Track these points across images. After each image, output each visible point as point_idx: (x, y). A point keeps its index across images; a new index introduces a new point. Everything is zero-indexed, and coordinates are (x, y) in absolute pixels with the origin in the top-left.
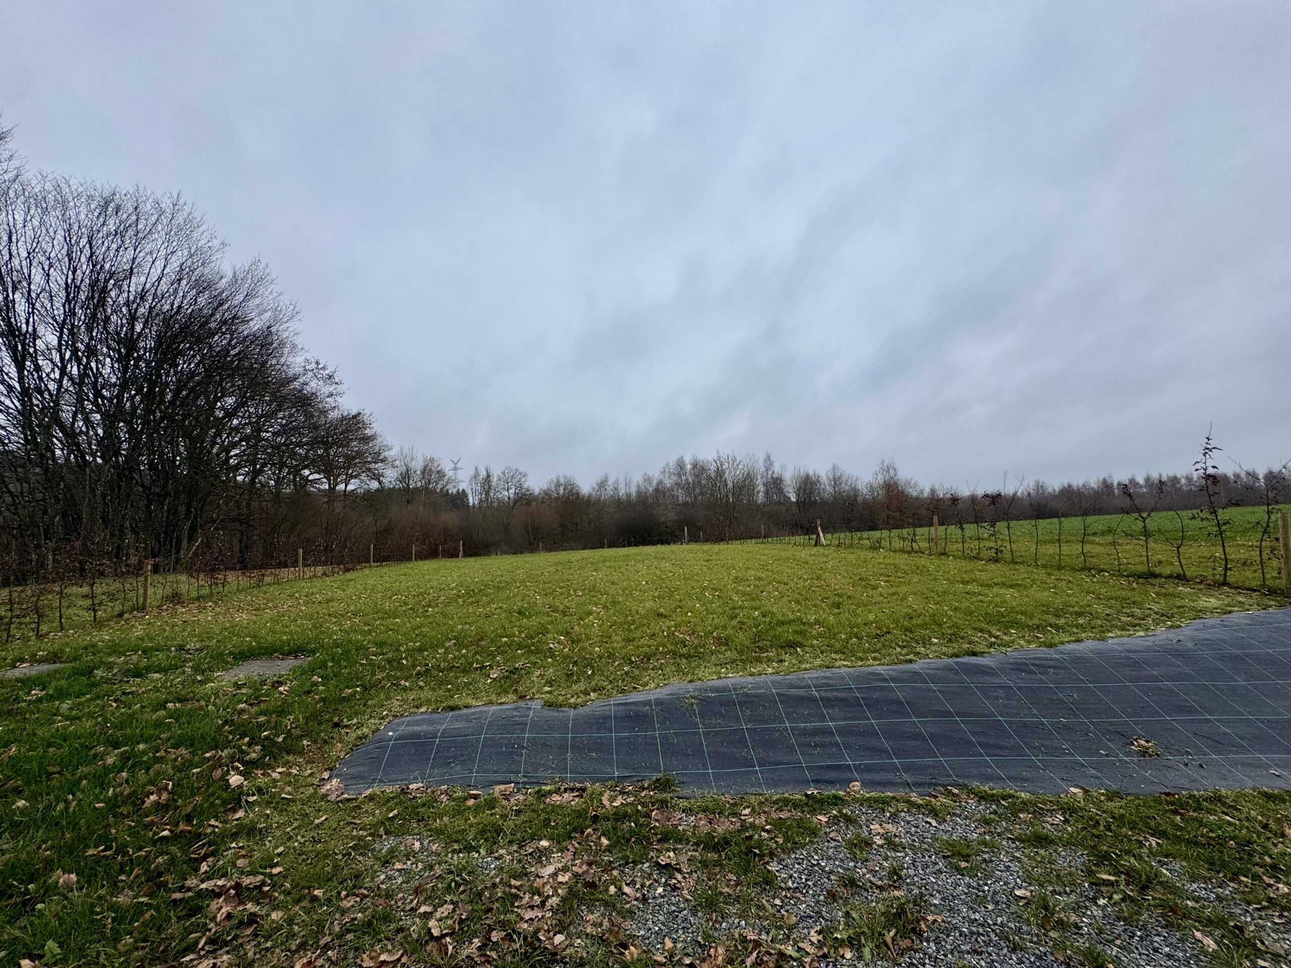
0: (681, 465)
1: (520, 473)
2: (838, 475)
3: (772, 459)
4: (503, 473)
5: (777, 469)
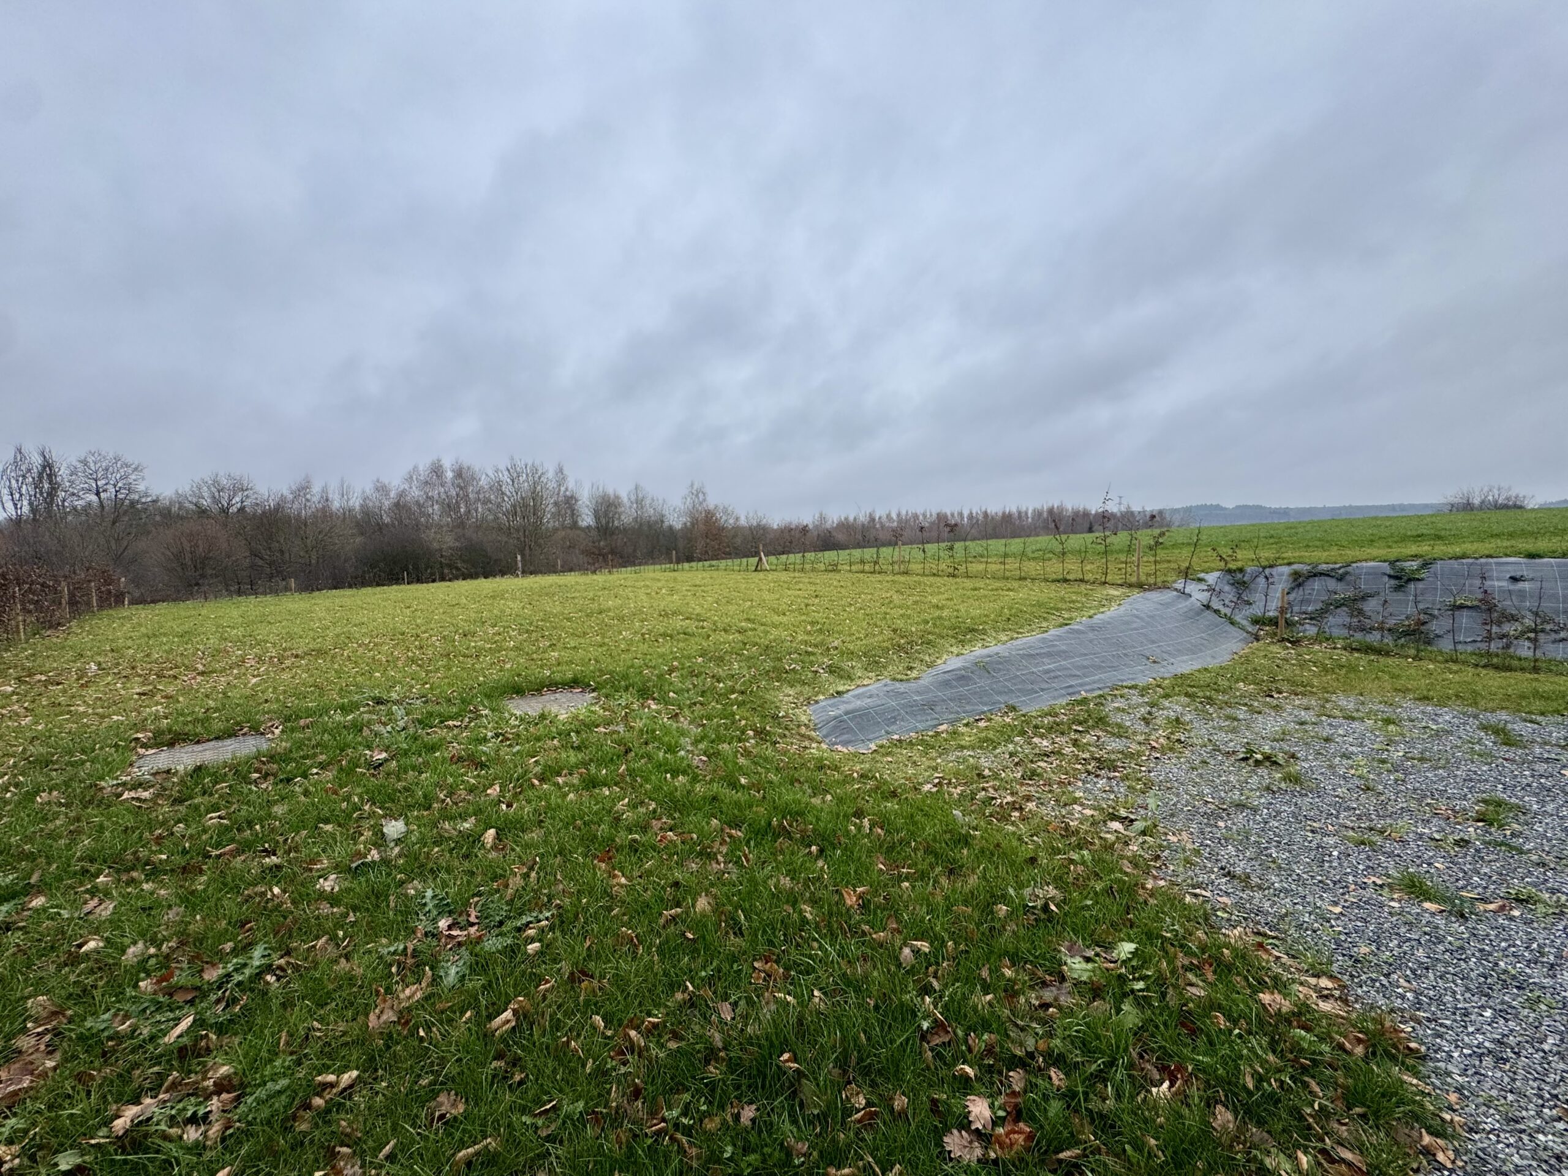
0: (437, 470)
1: (126, 465)
2: (641, 496)
3: (565, 472)
4: (84, 462)
5: (571, 484)
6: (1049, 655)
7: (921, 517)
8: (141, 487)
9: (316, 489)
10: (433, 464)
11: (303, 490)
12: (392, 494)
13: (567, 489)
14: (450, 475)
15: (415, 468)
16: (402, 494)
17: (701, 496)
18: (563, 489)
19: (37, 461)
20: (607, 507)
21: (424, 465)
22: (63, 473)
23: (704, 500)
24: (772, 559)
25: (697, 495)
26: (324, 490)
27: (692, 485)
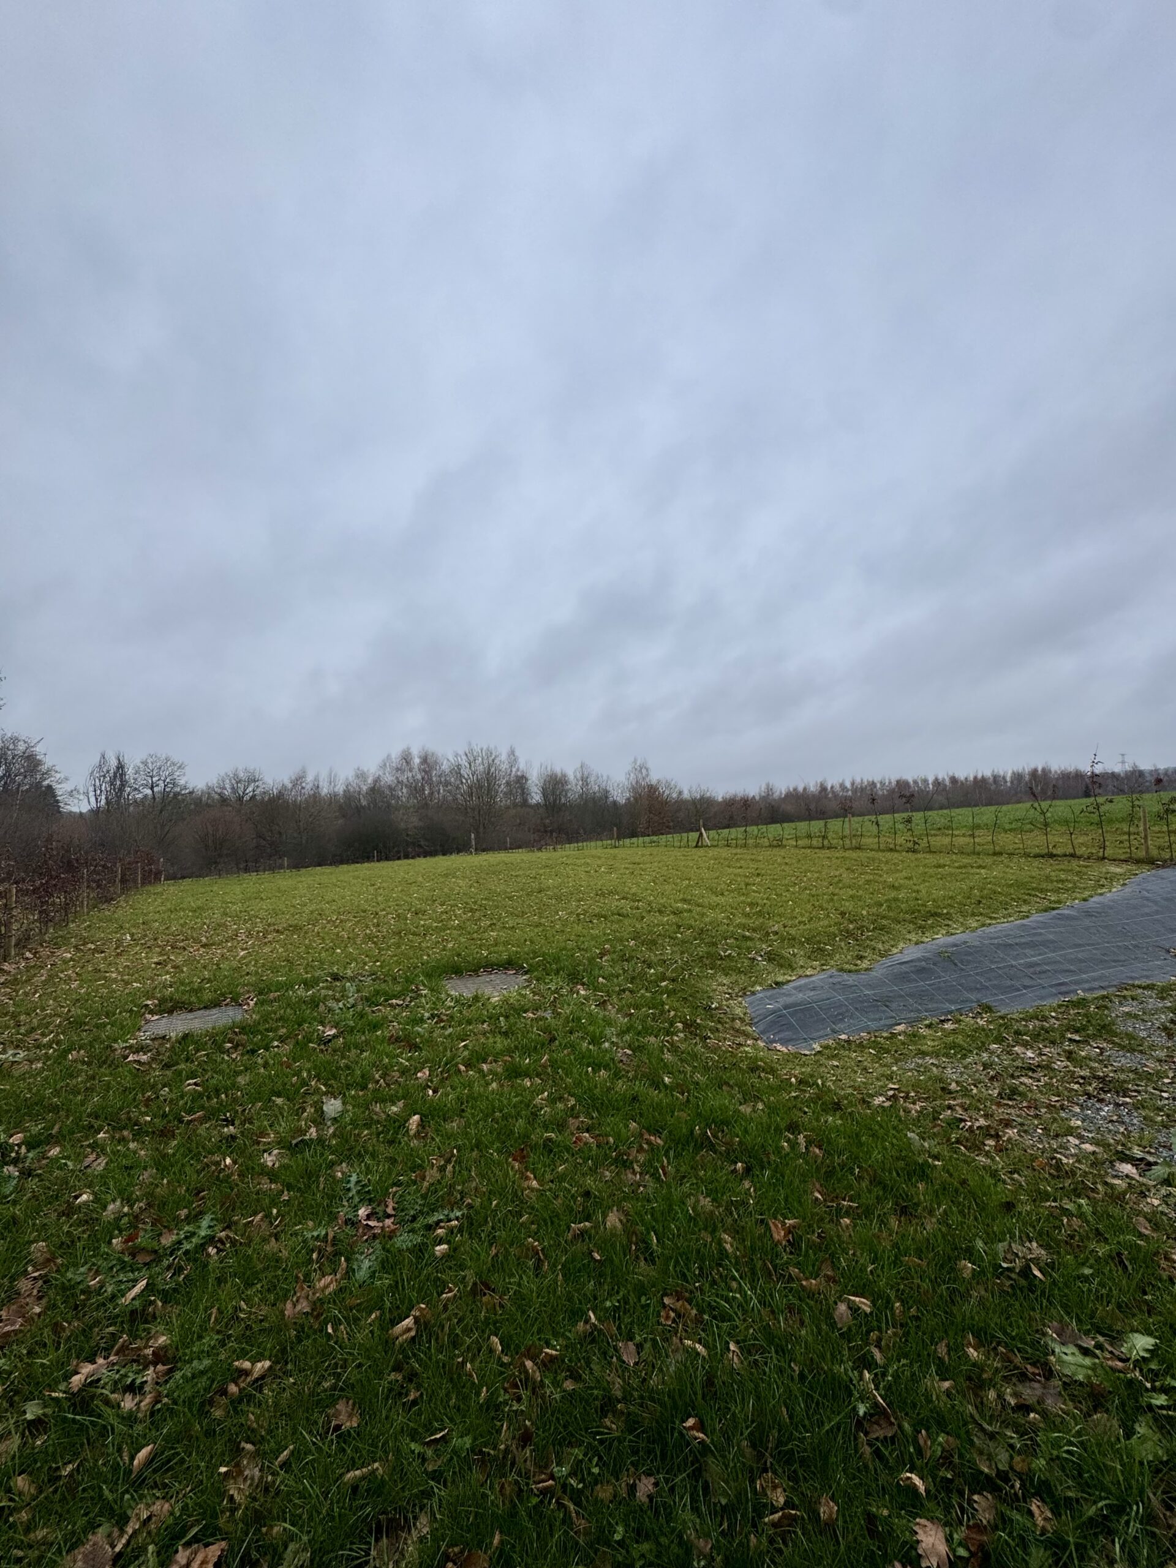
1: (174, 764)
2: (586, 773)
3: (517, 754)
4: (145, 763)
5: (522, 765)
6: (1032, 945)
7: (878, 785)
8: (182, 782)
9: (310, 778)
10: (404, 751)
11: (298, 780)
12: (370, 780)
13: (518, 770)
14: (417, 761)
15: (389, 757)
16: (377, 780)
17: (644, 771)
18: (514, 770)
19: (114, 763)
20: (554, 785)
21: (396, 753)
22: (130, 772)
23: (647, 775)
24: (713, 833)
25: (640, 771)
26: (316, 779)
27: (635, 761)
